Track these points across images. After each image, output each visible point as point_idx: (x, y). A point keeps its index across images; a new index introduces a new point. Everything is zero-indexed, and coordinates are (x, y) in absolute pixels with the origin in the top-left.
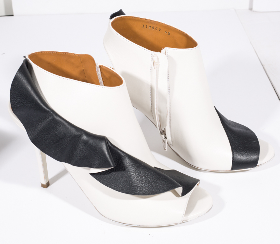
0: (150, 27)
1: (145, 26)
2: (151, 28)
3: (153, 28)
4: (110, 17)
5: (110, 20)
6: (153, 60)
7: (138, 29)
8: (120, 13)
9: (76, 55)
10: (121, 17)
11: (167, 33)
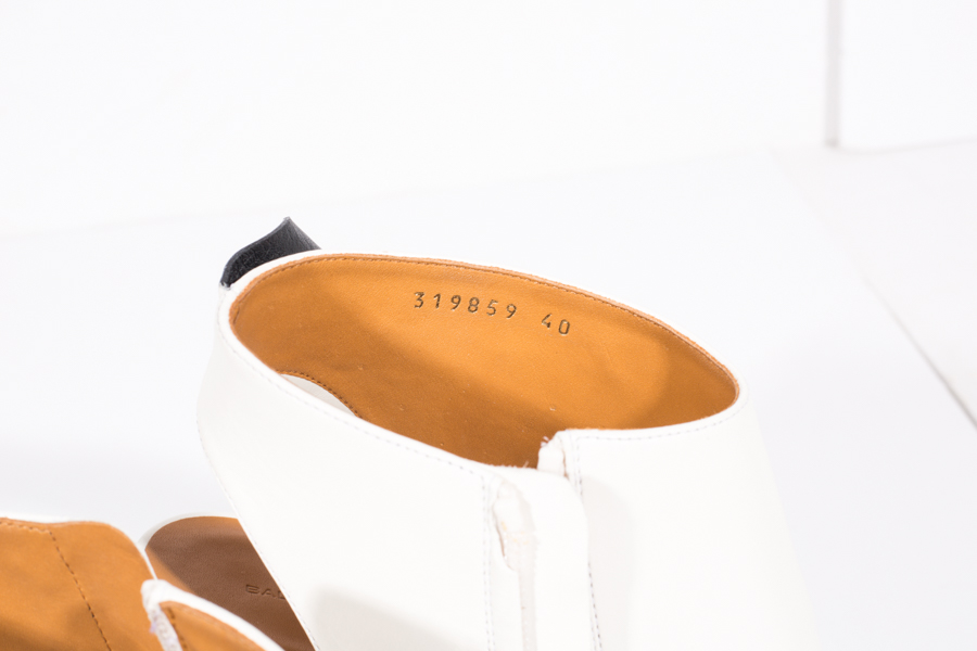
0: (456, 300)
1: (429, 301)
2: (464, 304)
3: (473, 305)
4: (226, 270)
5: (223, 289)
6: (495, 516)
7: (391, 316)
8: (285, 240)
9: (32, 525)
10: (292, 266)
11: (555, 326)
